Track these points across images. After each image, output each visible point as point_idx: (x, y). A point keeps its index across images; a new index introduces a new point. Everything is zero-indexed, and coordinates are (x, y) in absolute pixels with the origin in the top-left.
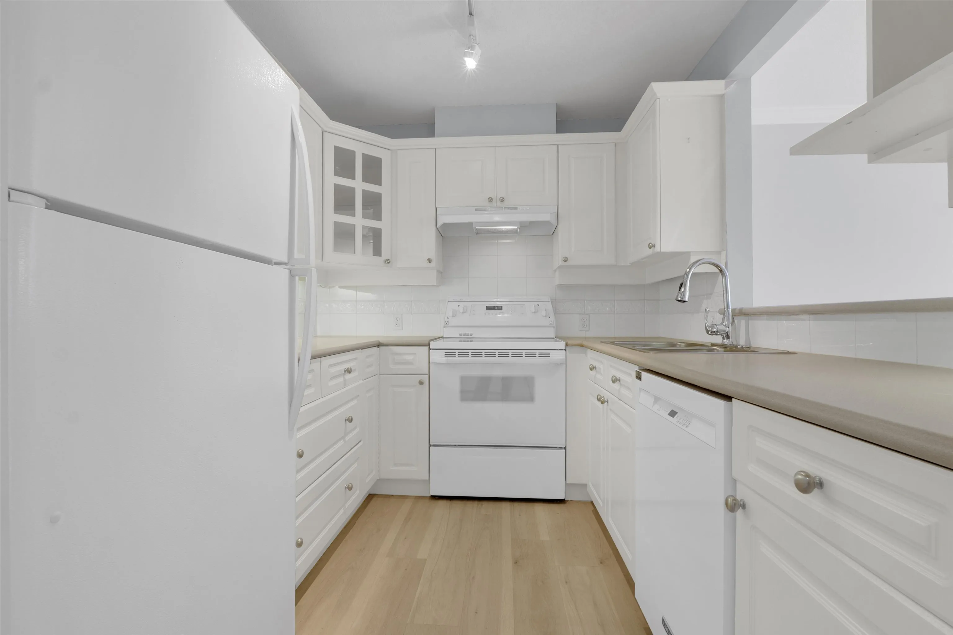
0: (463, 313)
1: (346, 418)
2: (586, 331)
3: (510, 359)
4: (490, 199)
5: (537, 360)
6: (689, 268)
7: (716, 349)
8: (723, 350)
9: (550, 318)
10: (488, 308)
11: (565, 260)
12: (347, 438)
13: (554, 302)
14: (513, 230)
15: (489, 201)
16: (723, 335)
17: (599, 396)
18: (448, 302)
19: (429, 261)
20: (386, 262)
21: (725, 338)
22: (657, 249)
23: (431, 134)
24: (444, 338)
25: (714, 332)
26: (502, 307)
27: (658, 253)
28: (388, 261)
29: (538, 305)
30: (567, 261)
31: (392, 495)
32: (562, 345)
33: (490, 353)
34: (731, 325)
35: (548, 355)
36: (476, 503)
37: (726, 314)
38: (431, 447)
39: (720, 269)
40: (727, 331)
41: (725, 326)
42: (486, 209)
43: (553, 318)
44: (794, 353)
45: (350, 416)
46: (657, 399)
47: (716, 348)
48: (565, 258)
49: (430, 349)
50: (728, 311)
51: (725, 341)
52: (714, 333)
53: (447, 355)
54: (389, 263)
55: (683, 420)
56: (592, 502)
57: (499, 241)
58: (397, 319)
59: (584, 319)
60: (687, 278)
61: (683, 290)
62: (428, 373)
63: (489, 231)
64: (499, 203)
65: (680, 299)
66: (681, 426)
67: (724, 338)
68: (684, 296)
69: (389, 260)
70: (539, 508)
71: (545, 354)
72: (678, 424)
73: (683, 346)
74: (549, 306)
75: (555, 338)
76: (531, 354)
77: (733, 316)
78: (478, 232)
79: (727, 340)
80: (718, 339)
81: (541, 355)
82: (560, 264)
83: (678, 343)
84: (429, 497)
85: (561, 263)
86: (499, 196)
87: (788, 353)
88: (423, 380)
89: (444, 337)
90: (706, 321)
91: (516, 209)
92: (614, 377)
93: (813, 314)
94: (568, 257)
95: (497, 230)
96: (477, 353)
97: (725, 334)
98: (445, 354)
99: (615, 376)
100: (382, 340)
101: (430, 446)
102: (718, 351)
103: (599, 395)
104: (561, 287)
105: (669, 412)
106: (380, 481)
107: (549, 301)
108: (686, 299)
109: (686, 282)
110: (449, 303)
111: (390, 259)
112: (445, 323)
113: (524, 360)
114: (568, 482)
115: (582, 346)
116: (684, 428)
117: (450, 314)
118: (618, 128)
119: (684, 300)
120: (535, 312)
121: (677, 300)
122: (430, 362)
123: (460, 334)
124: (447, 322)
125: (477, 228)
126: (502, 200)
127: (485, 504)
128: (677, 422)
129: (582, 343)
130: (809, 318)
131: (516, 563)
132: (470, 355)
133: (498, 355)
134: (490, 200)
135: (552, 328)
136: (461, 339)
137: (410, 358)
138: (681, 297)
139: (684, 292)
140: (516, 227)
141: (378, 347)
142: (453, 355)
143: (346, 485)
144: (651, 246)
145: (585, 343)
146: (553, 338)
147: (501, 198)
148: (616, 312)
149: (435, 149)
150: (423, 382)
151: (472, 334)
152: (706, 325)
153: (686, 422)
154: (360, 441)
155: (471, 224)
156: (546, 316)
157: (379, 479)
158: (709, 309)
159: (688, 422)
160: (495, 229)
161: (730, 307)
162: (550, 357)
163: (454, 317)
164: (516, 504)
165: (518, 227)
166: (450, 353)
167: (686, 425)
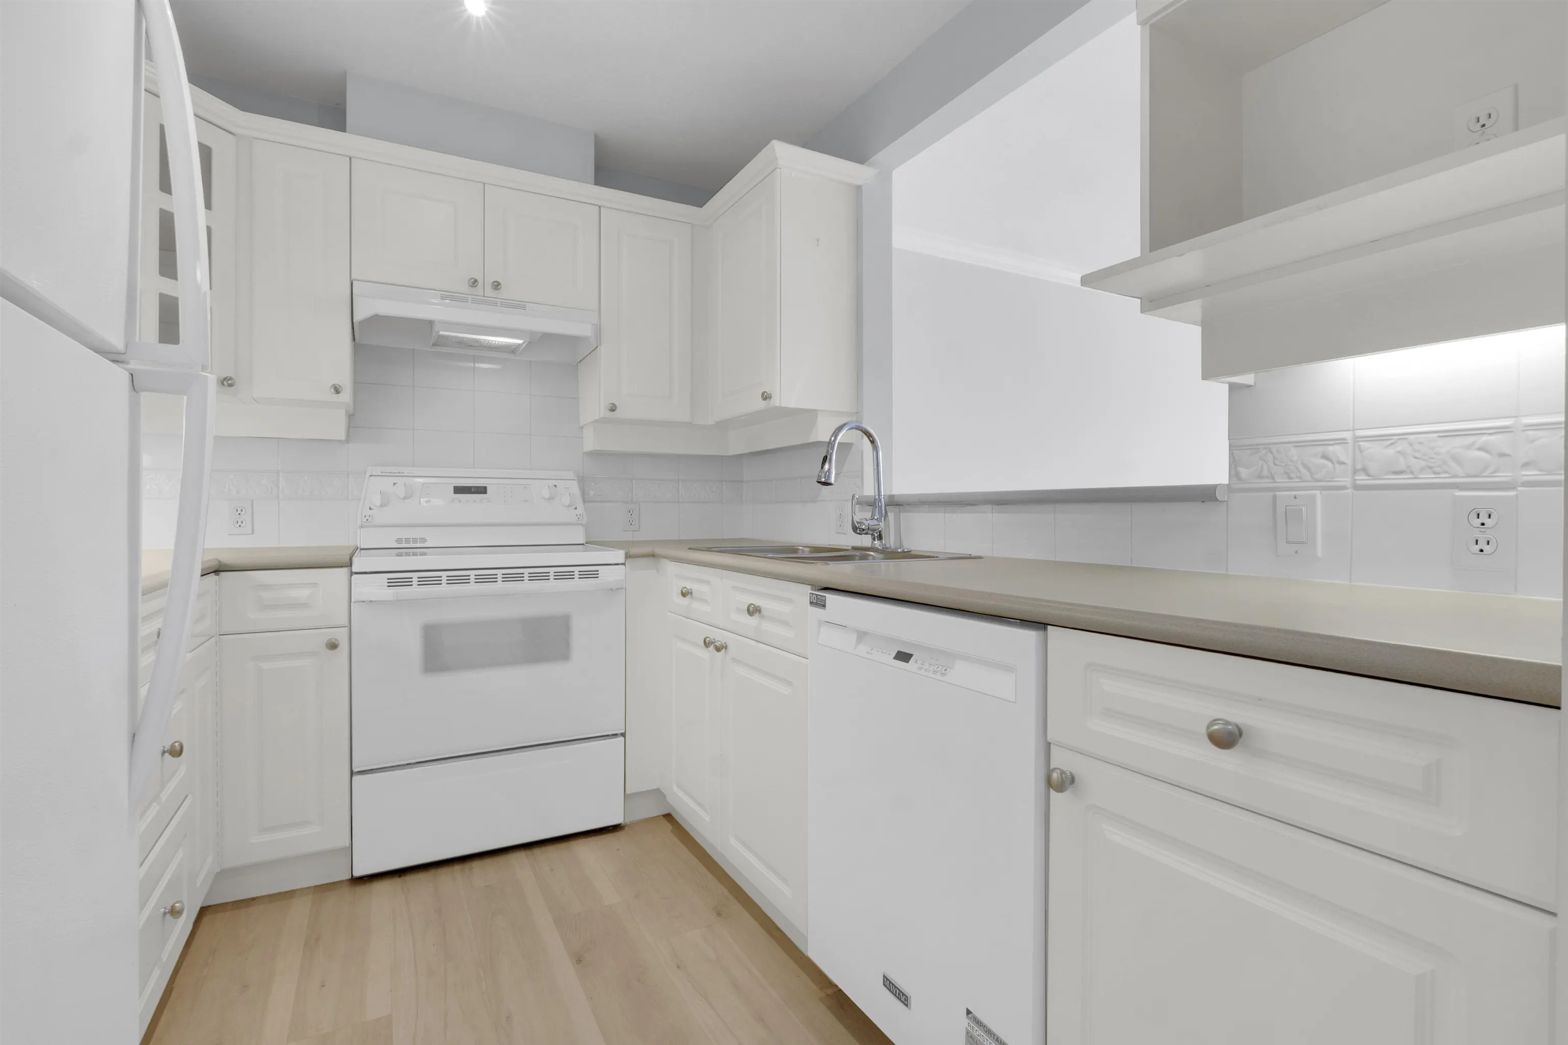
0: (405, 498)
1: (164, 747)
2: (633, 531)
3: (526, 586)
4: (473, 280)
5: (577, 584)
6: (834, 436)
7: (870, 555)
8: (881, 556)
9: (576, 509)
10: (459, 490)
11: (613, 409)
12: (164, 796)
13: (582, 480)
14: (512, 345)
15: (471, 284)
16: (874, 535)
17: (708, 639)
18: (370, 476)
19: (337, 390)
20: (225, 383)
21: (876, 539)
22: (776, 401)
23: (341, 126)
24: (362, 549)
25: (863, 530)
26: (485, 488)
27: (777, 407)
28: (230, 382)
29: (555, 486)
30: (616, 411)
31: (254, 899)
32: (618, 555)
33: (458, 577)
34: (884, 518)
35: (594, 575)
36: (457, 868)
37: (877, 504)
38: (355, 778)
39: (871, 439)
40: (880, 530)
41: (877, 520)
42: (465, 300)
43: (581, 510)
44: (980, 558)
45: (176, 742)
46: (862, 635)
47: (872, 553)
48: (611, 405)
49: (352, 573)
50: (880, 500)
51: (876, 542)
52: (863, 532)
53: (392, 584)
54: (231, 385)
55: (929, 664)
56: (668, 817)
57: (477, 365)
58: (239, 512)
59: (631, 512)
60: (833, 451)
61: (827, 467)
62: (346, 623)
63: (462, 343)
64: (489, 292)
65: (823, 480)
66: (930, 674)
67: (874, 539)
68: (829, 477)
69: (231, 379)
70: (581, 848)
71: (589, 573)
72: (922, 672)
73: (807, 553)
74: (574, 487)
75: (586, 543)
76: (539, 575)
77: (886, 505)
78: (440, 342)
79: (879, 541)
80: (866, 541)
81: (584, 576)
82: (601, 416)
83: (800, 548)
84: (347, 880)
85: (604, 413)
86: (490, 279)
87: (970, 557)
88: (337, 640)
89: (362, 547)
90: (854, 515)
91: (524, 308)
92: (752, 606)
93: (998, 505)
94: (617, 405)
95: (482, 342)
96: (429, 578)
97: (877, 534)
98: (388, 583)
99: (752, 604)
100: (227, 559)
101: (352, 774)
102: (874, 558)
103: (708, 637)
104: (596, 455)
105: (894, 655)
106: (223, 875)
107: (575, 479)
108: (832, 480)
109: (831, 454)
110: (372, 477)
111: (234, 377)
112: (365, 520)
113: (552, 585)
114: (628, 792)
115: (653, 555)
116: (938, 676)
117: (377, 500)
118: (700, 202)
119: (829, 482)
120: (549, 499)
121: (819, 482)
122: (352, 601)
123: (399, 540)
124: (367, 517)
125: (441, 333)
126: (497, 286)
127: (476, 864)
128: (920, 669)
129: (653, 550)
130: (992, 509)
131: (579, 961)
132: (415, 583)
133: (503, 578)
134: (474, 283)
135: (581, 526)
136: (399, 550)
137: (303, 594)
138: (825, 478)
139: (829, 470)
140: (520, 342)
141: (216, 575)
142: (407, 583)
143: (165, 908)
144: (766, 397)
145: (658, 551)
146: (583, 544)
147: (495, 284)
148: (680, 501)
149: (350, 159)
150: (337, 642)
151: (424, 540)
152: (853, 520)
153: (938, 667)
154: (187, 796)
155: (431, 323)
156: (569, 506)
157: (219, 870)
158: (857, 497)
159: (940, 667)
160: (477, 341)
161: (882, 494)
162: (599, 578)
163: (383, 506)
164: (537, 851)
165: (523, 343)
166: (398, 579)
167: (940, 672)
